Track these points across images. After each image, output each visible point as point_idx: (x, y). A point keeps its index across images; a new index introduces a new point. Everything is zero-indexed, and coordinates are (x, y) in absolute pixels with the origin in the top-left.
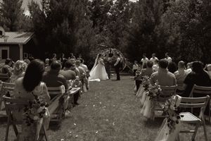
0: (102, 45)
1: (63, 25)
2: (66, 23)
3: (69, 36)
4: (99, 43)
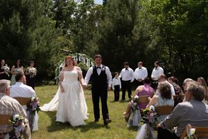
0: (66, 49)
1: (11, 20)
2: (16, 18)
3: (21, 36)
4: (62, 47)
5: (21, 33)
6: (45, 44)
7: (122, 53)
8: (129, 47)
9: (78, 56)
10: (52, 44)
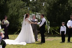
5: (3, 4)
6: (16, 10)
7: (62, 14)
8: (66, 11)
9: (36, 14)
10: (20, 11)
